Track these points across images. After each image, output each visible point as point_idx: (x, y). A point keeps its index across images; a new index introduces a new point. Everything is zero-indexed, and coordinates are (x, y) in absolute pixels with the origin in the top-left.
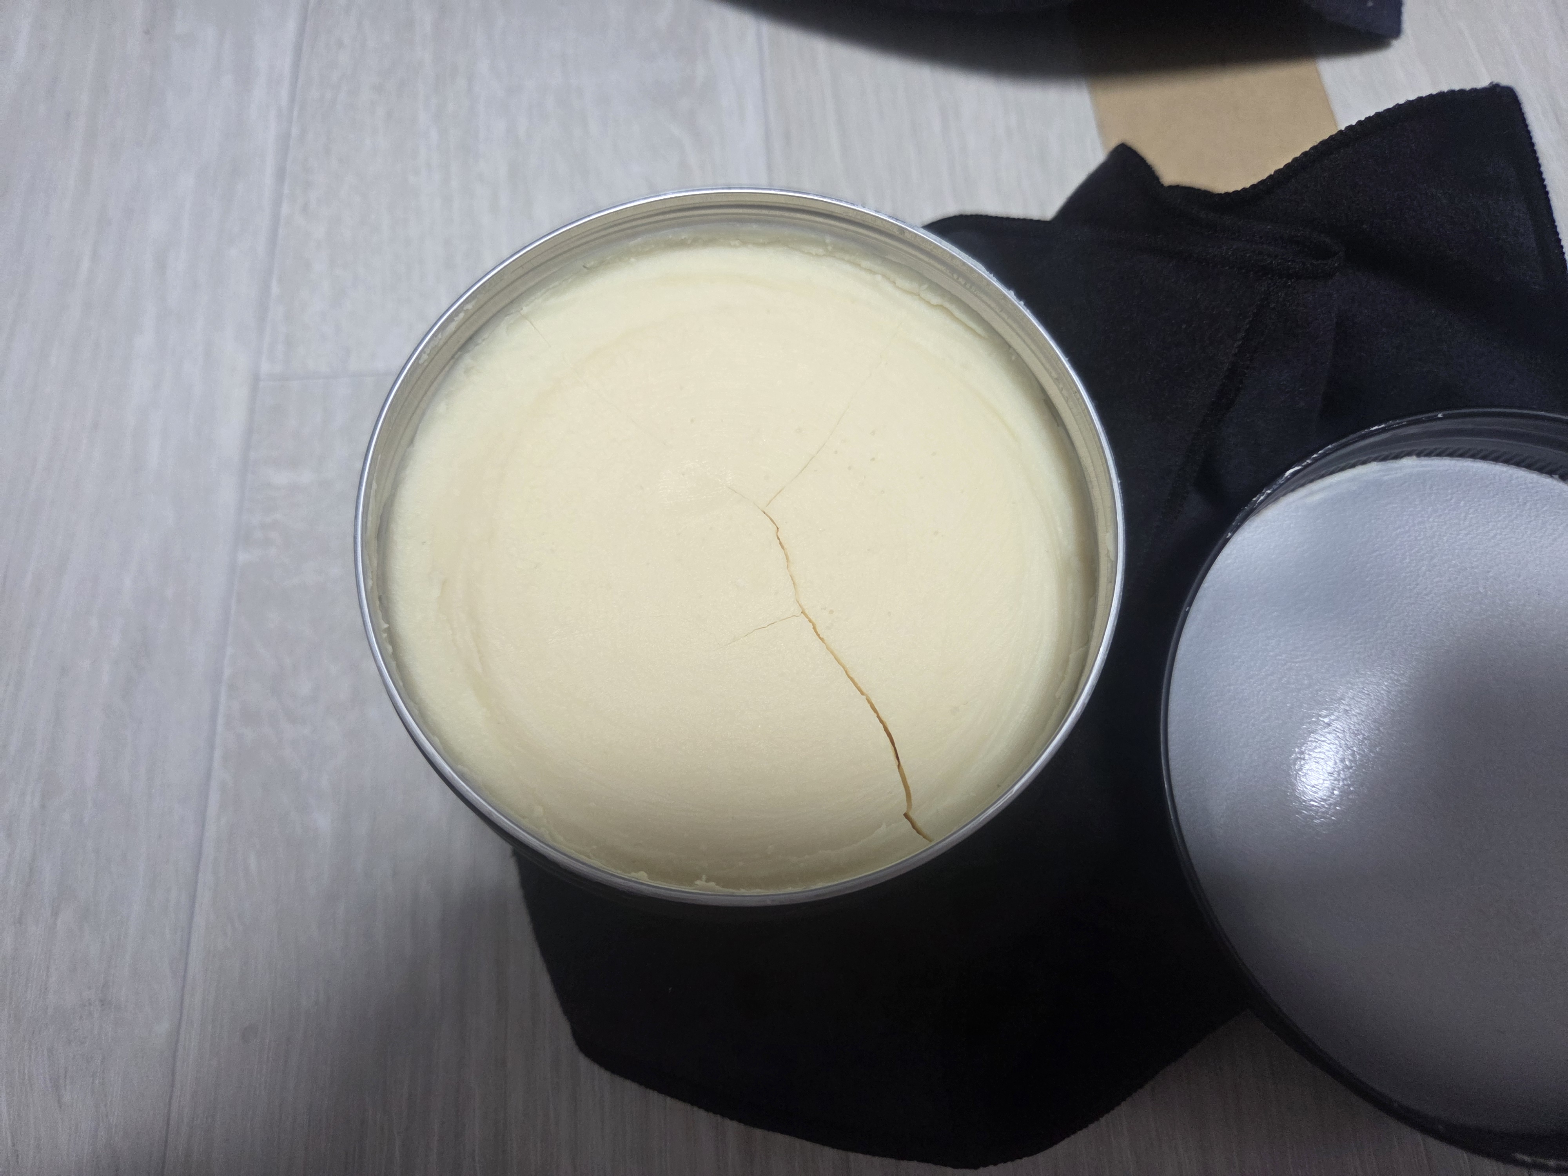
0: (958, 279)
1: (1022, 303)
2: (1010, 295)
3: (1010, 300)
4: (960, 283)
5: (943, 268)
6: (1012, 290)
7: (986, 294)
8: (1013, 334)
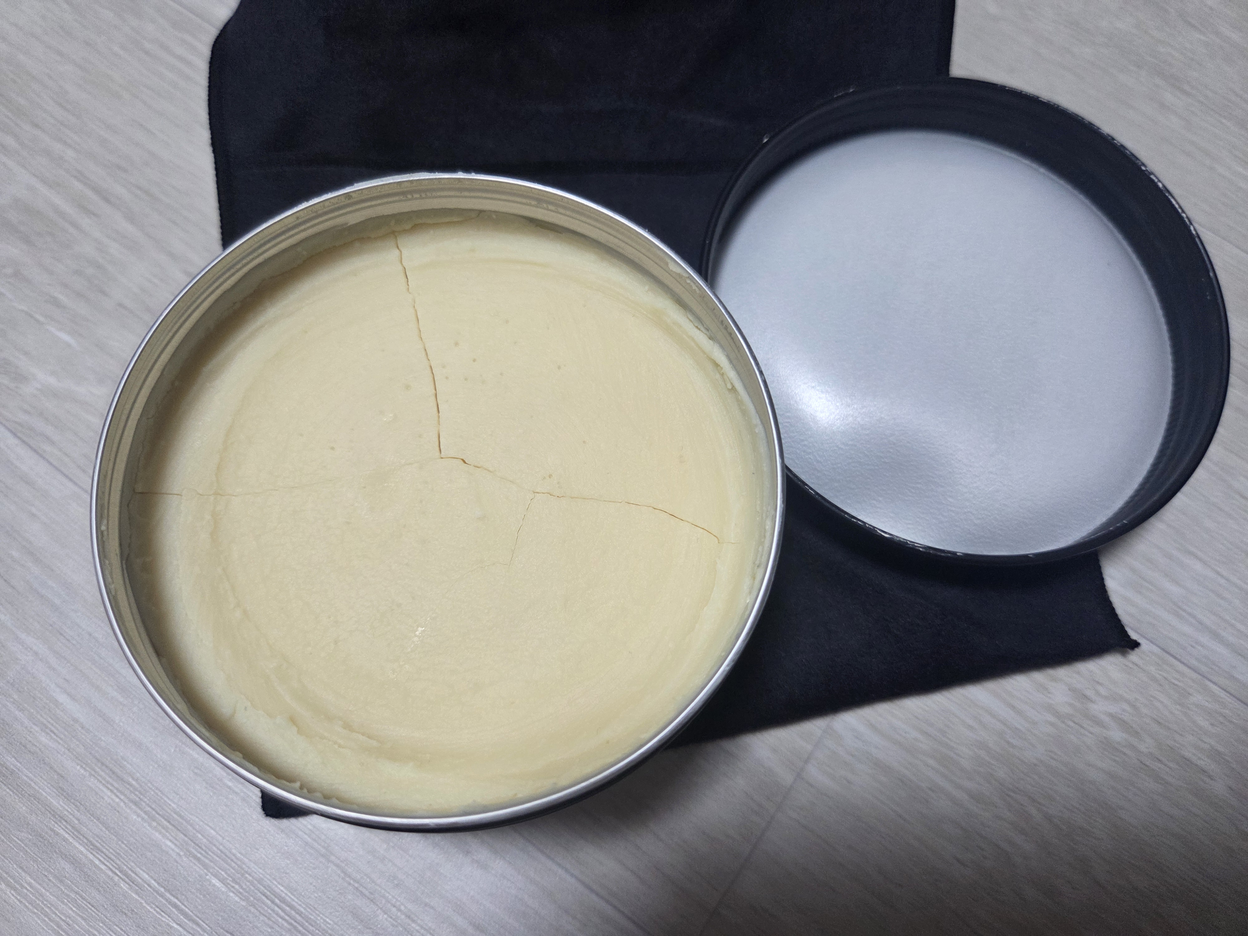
0: (413, 196)
1: (473, 174)
2: (460, 175)
3: (464, 179)
4: (416, 199)
5: (397, 198)
6: (460, 171)
7: (442, 189)
8: (480, 200)
